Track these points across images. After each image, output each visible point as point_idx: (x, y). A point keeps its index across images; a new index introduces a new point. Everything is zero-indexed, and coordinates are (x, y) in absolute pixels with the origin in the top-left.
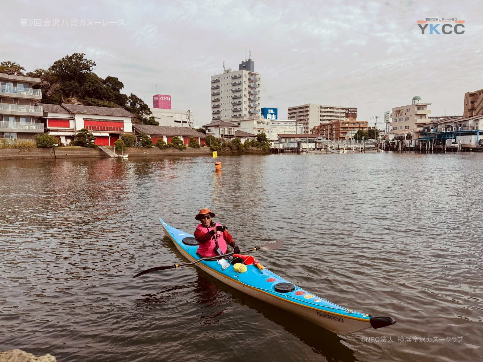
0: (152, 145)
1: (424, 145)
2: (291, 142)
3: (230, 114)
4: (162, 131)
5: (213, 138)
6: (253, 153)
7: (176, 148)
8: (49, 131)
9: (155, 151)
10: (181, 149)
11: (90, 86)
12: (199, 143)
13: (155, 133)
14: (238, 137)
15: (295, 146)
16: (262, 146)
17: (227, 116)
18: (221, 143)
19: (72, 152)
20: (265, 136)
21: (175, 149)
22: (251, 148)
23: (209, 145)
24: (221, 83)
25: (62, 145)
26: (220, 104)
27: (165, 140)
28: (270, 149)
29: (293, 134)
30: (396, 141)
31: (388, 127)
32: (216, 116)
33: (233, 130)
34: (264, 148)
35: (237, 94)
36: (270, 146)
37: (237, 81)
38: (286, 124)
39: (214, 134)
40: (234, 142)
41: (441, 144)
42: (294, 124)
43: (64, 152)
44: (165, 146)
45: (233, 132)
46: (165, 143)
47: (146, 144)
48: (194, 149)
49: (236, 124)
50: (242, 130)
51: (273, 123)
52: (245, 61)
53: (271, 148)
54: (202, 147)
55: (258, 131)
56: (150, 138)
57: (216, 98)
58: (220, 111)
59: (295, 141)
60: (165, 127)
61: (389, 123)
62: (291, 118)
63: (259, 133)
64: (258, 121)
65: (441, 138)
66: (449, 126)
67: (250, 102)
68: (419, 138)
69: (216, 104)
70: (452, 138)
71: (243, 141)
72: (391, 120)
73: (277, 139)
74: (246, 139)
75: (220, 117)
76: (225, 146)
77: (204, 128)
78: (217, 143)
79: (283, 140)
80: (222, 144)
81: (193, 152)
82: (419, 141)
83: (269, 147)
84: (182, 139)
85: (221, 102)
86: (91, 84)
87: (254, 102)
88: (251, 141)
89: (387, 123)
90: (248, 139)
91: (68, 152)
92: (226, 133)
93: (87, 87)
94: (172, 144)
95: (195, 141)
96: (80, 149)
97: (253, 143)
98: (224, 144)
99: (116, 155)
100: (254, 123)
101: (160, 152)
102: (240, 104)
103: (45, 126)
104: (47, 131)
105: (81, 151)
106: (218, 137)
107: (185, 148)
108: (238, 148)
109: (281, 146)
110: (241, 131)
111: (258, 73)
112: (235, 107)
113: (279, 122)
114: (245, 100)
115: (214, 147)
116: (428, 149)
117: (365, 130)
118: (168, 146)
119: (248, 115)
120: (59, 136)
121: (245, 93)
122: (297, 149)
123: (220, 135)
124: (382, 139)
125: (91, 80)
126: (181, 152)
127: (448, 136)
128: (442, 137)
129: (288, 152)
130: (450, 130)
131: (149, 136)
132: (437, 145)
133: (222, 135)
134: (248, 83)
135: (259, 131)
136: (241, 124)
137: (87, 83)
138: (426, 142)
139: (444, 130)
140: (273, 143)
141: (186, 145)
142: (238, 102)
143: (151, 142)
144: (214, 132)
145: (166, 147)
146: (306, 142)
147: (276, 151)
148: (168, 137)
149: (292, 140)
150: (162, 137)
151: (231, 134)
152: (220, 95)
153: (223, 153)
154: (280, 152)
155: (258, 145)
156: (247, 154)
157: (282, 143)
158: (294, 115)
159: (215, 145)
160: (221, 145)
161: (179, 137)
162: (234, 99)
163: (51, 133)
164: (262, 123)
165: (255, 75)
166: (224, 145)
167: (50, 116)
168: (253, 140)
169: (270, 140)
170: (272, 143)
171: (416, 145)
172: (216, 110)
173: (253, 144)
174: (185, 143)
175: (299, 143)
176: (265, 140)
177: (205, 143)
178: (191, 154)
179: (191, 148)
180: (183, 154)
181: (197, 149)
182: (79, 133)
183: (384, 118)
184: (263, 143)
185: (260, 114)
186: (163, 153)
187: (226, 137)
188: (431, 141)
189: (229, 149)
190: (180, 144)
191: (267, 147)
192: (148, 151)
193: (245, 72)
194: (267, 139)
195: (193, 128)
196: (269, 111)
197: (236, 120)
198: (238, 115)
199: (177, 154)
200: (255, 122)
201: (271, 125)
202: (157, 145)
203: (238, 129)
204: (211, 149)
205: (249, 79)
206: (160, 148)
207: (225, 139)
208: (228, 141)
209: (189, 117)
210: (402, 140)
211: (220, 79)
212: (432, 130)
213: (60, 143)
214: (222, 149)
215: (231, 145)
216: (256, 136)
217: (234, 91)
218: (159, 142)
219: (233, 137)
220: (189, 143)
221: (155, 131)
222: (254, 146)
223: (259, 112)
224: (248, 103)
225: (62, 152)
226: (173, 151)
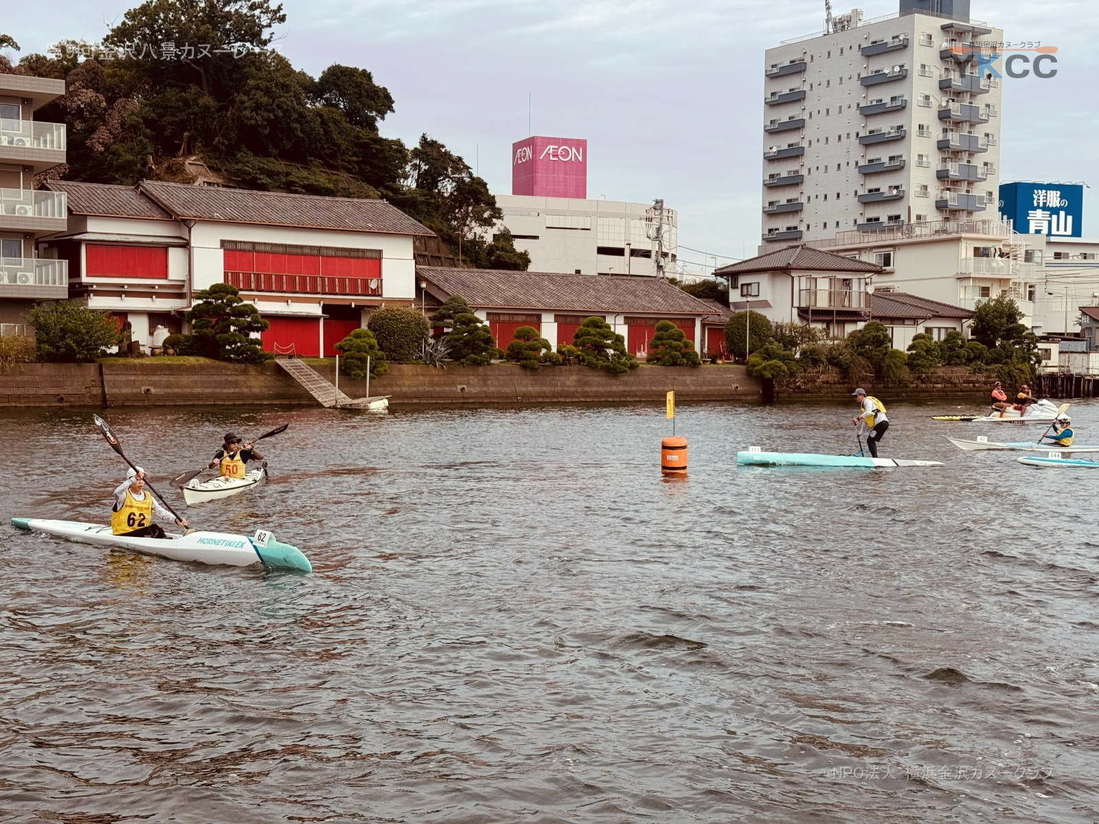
0: (492, 356)
3: (850, 212)
4: (538, 293)
5: (760, 325)
6: (952, 397)
7: (592, 367)
8: (88, 292)
9: (503, 380)
10: (613, 371)
11: (257, 107)
12: (697, 349)
13: (506, 300)
14: (882, 318)
16: (996, 361)
17: (831, 225)
18: (795, 345)
19: (172, 378)
20: (1012, 315)
21: (589, 373)
22: (941, 371)
23: (741, 357)
24: (811, 76)
25: (131, 349)
26: (804, 172)
27: (549, 331)
28: (1038, 376)
32: (782, 225)
33: (855, 287)
34: (1009, 374)
35: (885, 125)
36: (1039, 361)
37: (889, 66)
39: (765, 304)
40: (858, 341)
43: (140, 378)
44: (548, 358)
45: (855, 296)
46: (548, 347)
47: (469, 350)
48: (672, 373)
49: (871, 258)
50: (900, 288)
51: (1058, 255)
53: (1043, 370)
54: (709, 366)
55: (978, 292)
56: (487, 323)
57: (783, 142)
58: (803, 200)
60: (551, 277)
63: (985, 300)
64: (981, 245)
67: (944, 160)
69: (784, 170)
71: (902, 339)
73: (1077, 329)
74: (921, 330)
75: (803, 228)
76: (816, 362)
77: (720, 280)
78: (776, 346)
80: (803, 353)
83: (1033, 370)
84: (622, 330)
85: (809, 160)
86: (265, 100)
87: (965, 157)
88: (943, 338)
90: (929, 330)
91: (156, 378)
92: (823, 303)
93: (247, 113)
94: (578, 351)
95: (680, 338)
96: (202, 367)
97: (951, 349)
98: (813, 351)
99: (344, 399)
100: (958, 254)
101: (526, 385)
102: (897, 166)
103: (74, 271)
104: (78, 291)
105: (205, 378)
106: (787, 321)
107: (633, 367)
108: (878, 370)
110: (898, 291)
111: (989, 26)
112: (873, 183)
113: (1089, 250)
114: (921, 148)
115: (764, 363)
118: (561, 358)
119: (934, 218)
120: (123, 314)
121: (921, 115)
123: (795, 311)
125: (263, 84)
126: (616, 387)
131: (481, 316)
133: (803, 313)
134: (938, 72)
135: (985, 291)
136: (900, 260)
137: (247, 93)
140: (1054, 348)
141: (638, 355)
142: (885, 160)
143: (488, 341)
144: (769, 298)
145: (552, 363)
147: (1070, 388)
148: (565, 320)
150: (535, 317)
151: (844, 306)
152: (804, 132)
153: (807, 391)
155: (976, 358)
159: (769, 355)
160: (797, 356)
161: (609, 320)
162: (867, 146)
163: (96, 303)
164: (1002, 255)
165: (976, 33)
166: (811, 358)
167: (97, 229)
168: (952, 336)
169: (1039, 333)
170: (1048, 351)
172: (782, 197)
173: (951, 351)
174: (634, 346)
176: (1016, 333)
177: (722, 346)
179: (657, 368)
180: (622, 394)
181: (684, 371)
182: (200, 302)
184: (1003, 347)
185: (992, 212)
186: (538, 389)
187: (822, 321)
189: (832, 375)
190: (611, 352)
191: (1025, 367)
192: (474, 380)
193: (927, 24)
194: (1023, 328)
195: (673, 281)
196: (1039, 196)
197: (872, 239)
198: (884, 219)
199: (597, 395)
200: (966, 250)
201: (1048, 264)
202: (515, 355)
203: (879, 281)
204: (749, 374)
205: (945, 56)
206: (524, 367)
207: (819, 327)
208: (829, 337)
209: (659, 230)
211: (807, 59)
213: (126, 343)
214: (799, 375)
215: (846, 356)
216: (969, 315)
217: (869, 113)
218: (522, 342)
219: (855, 322)
220: (654, 346)
221: (508, 294)
222: (956, 365)
223: (991, 200)
224: (935, 161)
225: (133, 378)
226: (579, 381)
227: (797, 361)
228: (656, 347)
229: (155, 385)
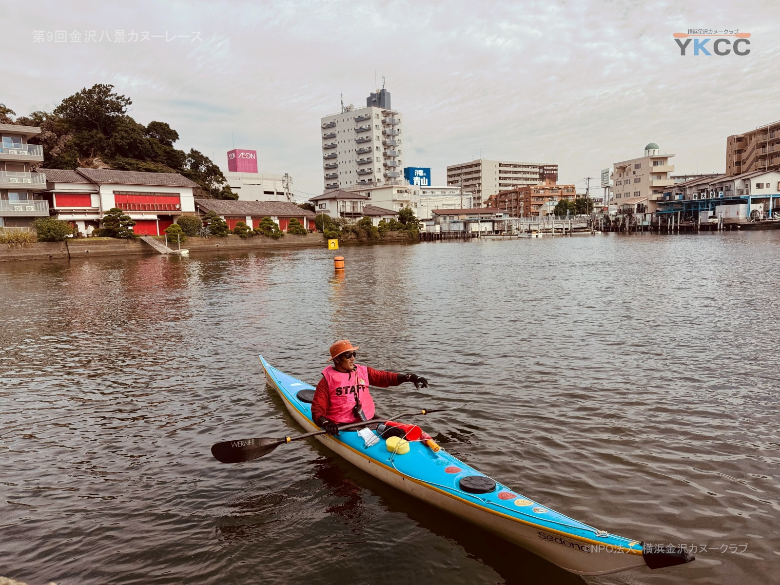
0: (228, 233)
1: (665, 221)
2: (454, 222)
3: (354, 178)
4: (244, 208)
5: (327, 219)
6: (393, 242)
7: (267, 236)
8: (58, 213)
9: (233, 241)
10: (275, 237)
11: (122, 138)
12: (305, 228)
13: (232, 212)
14: (368, 215)
15: (460, 227)
16: (406, 229)
17: (349, 182)
18: (340, 225)
19: (97, 246)
20: (411, 213)
21: (266, 238)
22: (389, 233)
23: (321, 231)
24: (338, 128)
25: (79, 235)
26: (338, 163)
27: (249, 222)
28: (420, 234)
29: (457, 208)
30: (620, 216)
31: (607, 194)
32: (332, 182)
33: (359, 204)
34: (411, 233)
35: (365, 147)
36: (420, 229)
37: (364, 125)
38: (445, 192)
39: (328, 211)
40: (361, 224)
41: (692, 218)
42: (458, 192)
43: (83, 246)
44: (250, 233)
45: (359, 208)
46: (250, 229)
47: (219, 231)
48: (296, 237)
49: (364, 194)
50: (374, 204)
51: (424, 192)
52: (375, 92)
53: (421, 232)
54: (310, 234)
55: (399, 205)
56: (225, 220)
57: (330, 152)
58: (338, 173)
59: (460, 220)
60: (248, 203)
61: (609, 187)
62: (452, 182)
63: (402, 208)
64: (400, 189)
65: (691, 210)
66: (703, 191)
67: (385, 159)
68: (657, 211)
69: (331, 162)
70: (708, 210)
71: (376, 222)
72: (611, 183)
73: (431, 217)
74: (382, 219)
75: (339, 183)
76: (347, 231)
77: (312, 203)
78: (333, 226)
79: (441, 219)
80: (343, 228)
81: (296, 242)
82: (657, 216)
83: (418, 232)
84: (277, 222)
85: (339, 159)
86: (125, 135)
87: (392, 158)
88: (389, 221)
89: (606, 188)
90: (384, 219)
91: (91, 246)
92: (349, 210)
93: (118, 140)
94: (261, 230)
95: (299, 224)
96: (109, 242)
97: (392, 225)
98: (346, 228)
99: (170, 251)
100: (392, 192)
101: (242, 243)
102: (369, 162)
103: (51, 205)
104: (53, 213)
105: (111, 245)
106: (336, 217)
107: (282, 235)
108: (369, 234)
109: (437, 229)
110: (373, 206)
111: (397, 112)
112: (362, 167)
113: (433, 191)
114: (377, 155)
115: (330, 232)
116: (671, 227)
117: (571, 200)
118: (255, 233)
119: (383, 179)
120: (74, 222)
121: (377, 143)
122: (464, 232)
123: (339, 213)
124: (599, 213)
125: (124, 129)
126: (276, 243)
127: (702, 207)
128: (693, 209)
129: (450, 239)
130: (705, 196)
131: (222, 217)
132: (685, 220)
133: (342, 214)
134: (381, 128)
135: (402, 205)
136: (373, 194)
137: (117, 132)
138: (669, 217)
139: (695, 196)
140: (424, 224)
141: (284, 230)
142: (366, 159)
143: (226, 227)
144: (329, 209)
145: (252, 235)
146: (477, 222)
147: (430, 237)
148: (255, 218)
149: (456, 218)
150: (244, 218)
151: (356, 211)
152: (337, 149)
153: (345, 242)
154: (435, 239)
155: (400, 228)
156: (383, 243)
157: (439, 223)
158: (456, 178)
159: (331, 229)
160: (341, 229)
161: (272, 218)
162: (359, 154)
163: (61, 217)
164: (406, 192)
165: (393, 114)
166: (346, 230)
167: (59, 188)
168: (392, 221)
169: (419, 219)
170: (422, 225)
171: (652, 222)
172: (331, 173)
173: (392, 226)
174: (282, 228)
175: (466, 224)
176: (412, 219)
177: (314, 226)
178: (293, 245)
179: (291, 235)
180: (279, 245)
181: (301, 236)
182: (107, 215)
183: (600, 180)
184: (408, 224)
185: (402, 177)
186: (247, 244)
187: (349, 217)
188: (676, 215)
189: (353, 236)
190: (273, 230)
191: (416, 231)
192: (221, 242)
193: (376, 110)
194: (414, 217)
195: (294, 203)
196: (417, 172)
197: (363, 188)
198: (367, 180)
199: (270, 245)
200: (395, 191)
201: (421, 196)
202: (237, 232)
203: (367, 202)
204: (324, 236)
205: (383, 122)
206: (241, 237)
207: (348, 219)
208: (351, 222)
209: (287, 184)
210: (630, 215)
211: (336, 122)
212: (677, 198)
213: (76, 233)
214: (343, 236)
215: (358, 229)
216: (397, 213)
217: (359, 142)
218: (239, 227)
219: (360, 217)
220: (289, 227)
221: (232, 209)
222: (394, 231)
223: (401, 174)
224: (382, 160)
225: (80, 247)
226: (262, 241)
227: (342, 231)
228: (290, 227)
229: (90, 249)
